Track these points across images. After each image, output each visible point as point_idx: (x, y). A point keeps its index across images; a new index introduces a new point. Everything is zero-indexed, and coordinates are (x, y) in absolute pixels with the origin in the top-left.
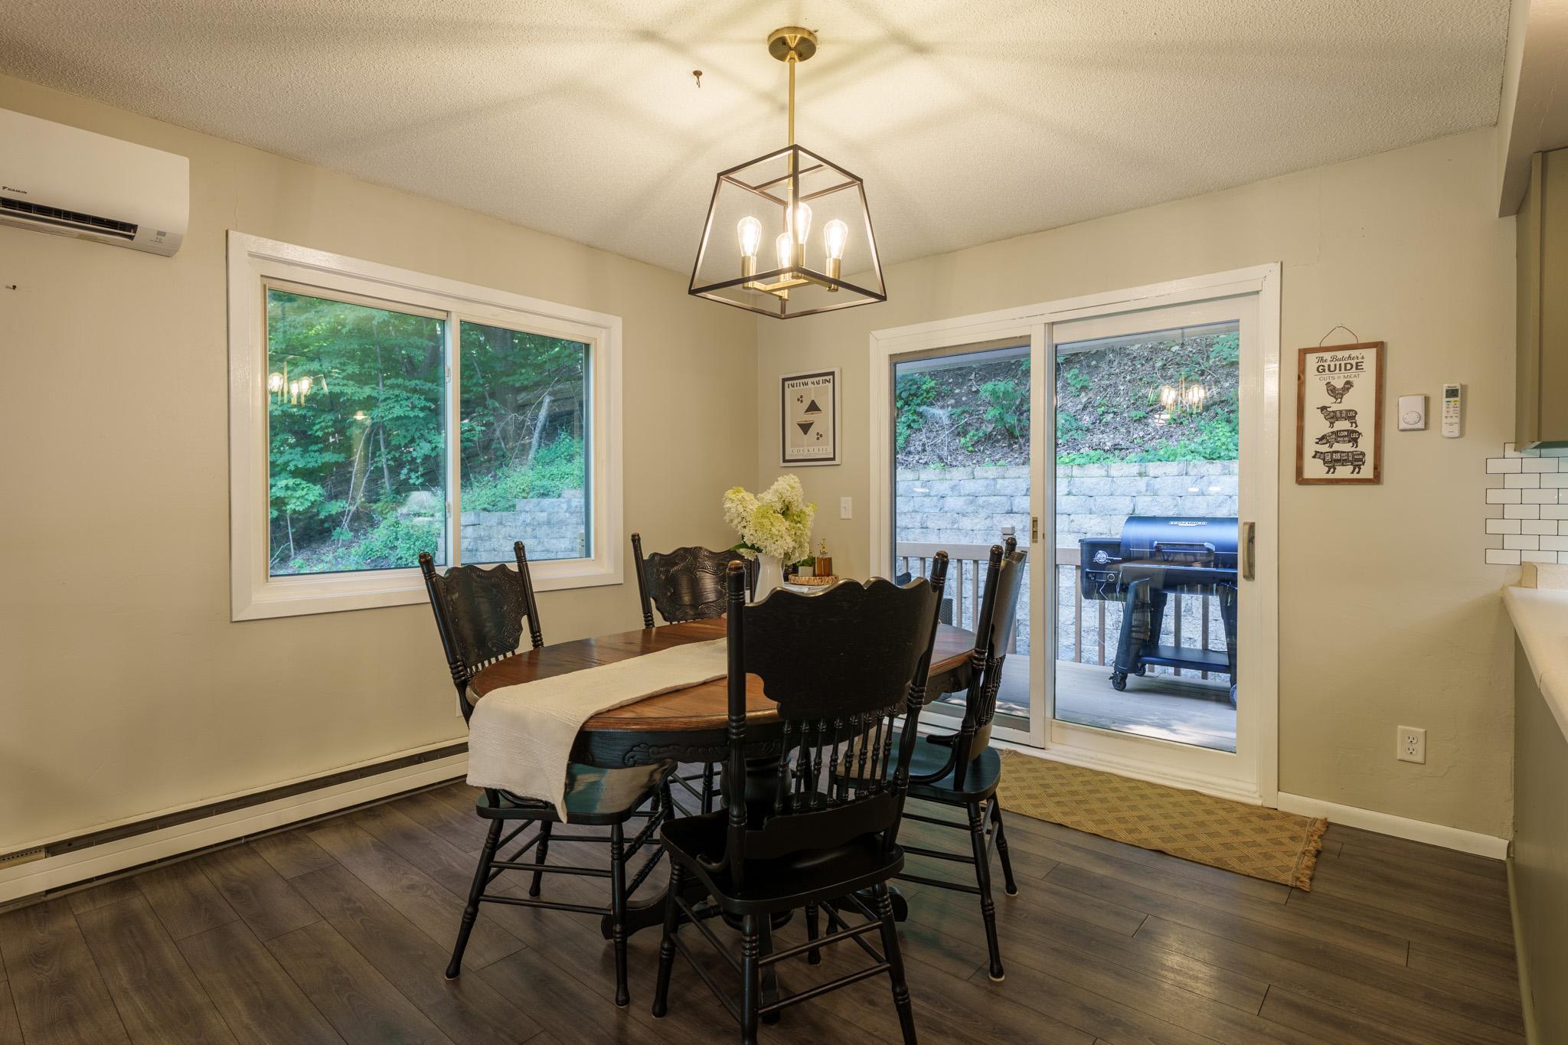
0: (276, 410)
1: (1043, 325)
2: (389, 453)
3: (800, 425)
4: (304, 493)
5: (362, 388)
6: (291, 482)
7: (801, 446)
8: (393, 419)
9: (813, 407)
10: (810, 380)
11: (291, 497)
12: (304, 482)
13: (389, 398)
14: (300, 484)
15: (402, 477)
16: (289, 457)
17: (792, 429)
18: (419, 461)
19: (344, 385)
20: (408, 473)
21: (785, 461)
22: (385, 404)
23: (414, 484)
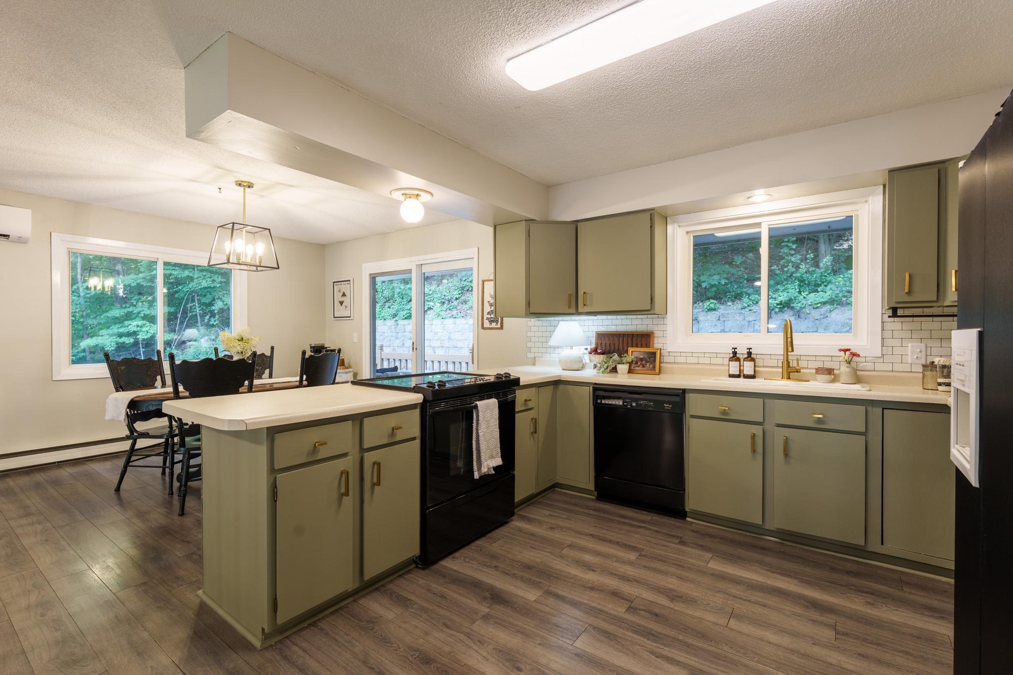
0: (133, 283)
1: (415, 266)
2: (200, 307)
3: (340, 302)
4: (148, 329)
5: (184, 271)
6: (140, 323)
7: (341, 311)
8: (201, 289)
9: (344, 295)
10: (343, 283)
11: (140, 331)
12: (148, 323)
13: (200, 277)
14: (146, 324)
15: (206, 320)
16: (141, 309)
17: (337, 304)
18: (216, 312)
19: (173, 270)
20: (209, 318)
21: (334, 317)
22: (197, 280)
23: (213, 325)
